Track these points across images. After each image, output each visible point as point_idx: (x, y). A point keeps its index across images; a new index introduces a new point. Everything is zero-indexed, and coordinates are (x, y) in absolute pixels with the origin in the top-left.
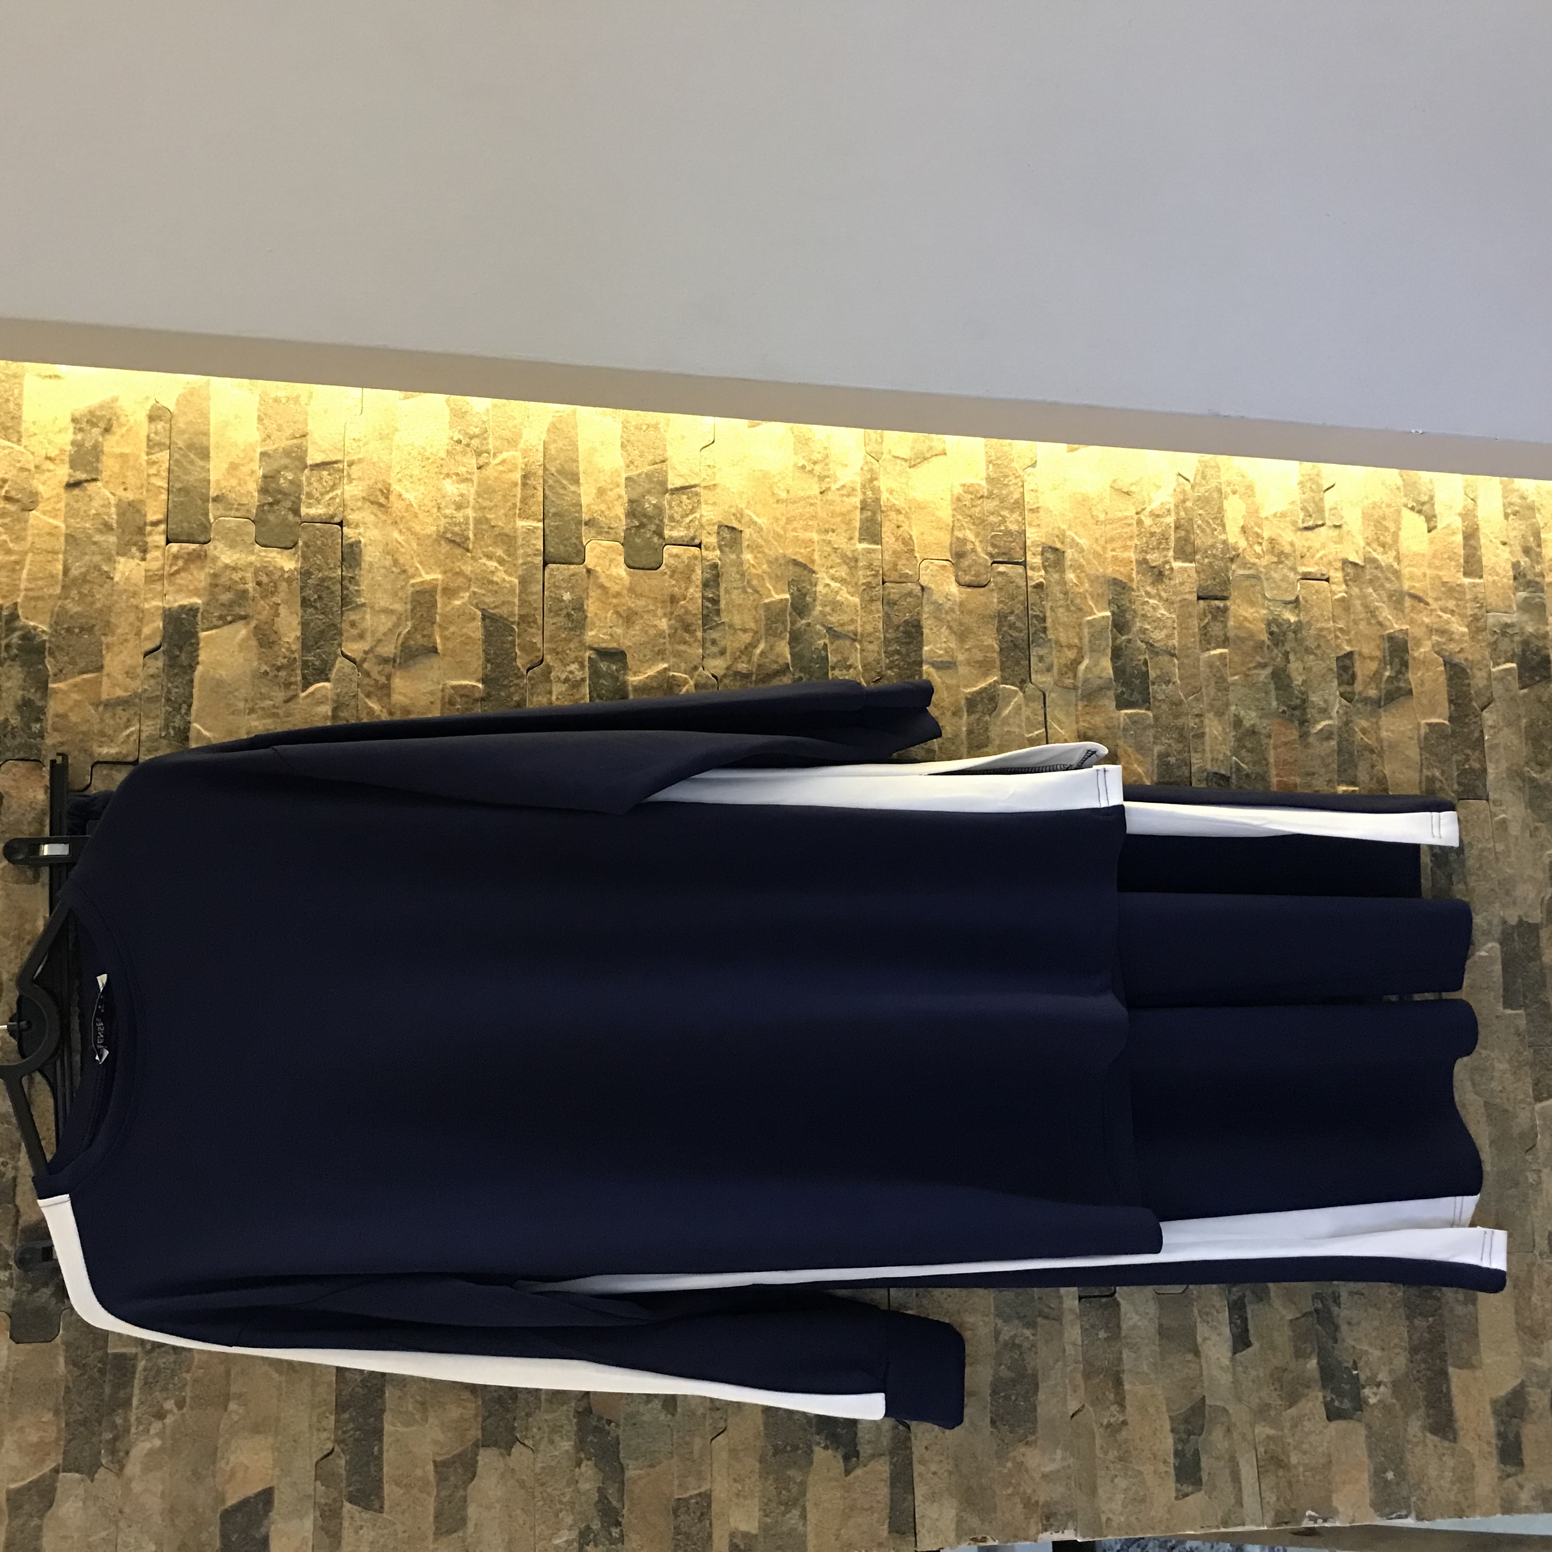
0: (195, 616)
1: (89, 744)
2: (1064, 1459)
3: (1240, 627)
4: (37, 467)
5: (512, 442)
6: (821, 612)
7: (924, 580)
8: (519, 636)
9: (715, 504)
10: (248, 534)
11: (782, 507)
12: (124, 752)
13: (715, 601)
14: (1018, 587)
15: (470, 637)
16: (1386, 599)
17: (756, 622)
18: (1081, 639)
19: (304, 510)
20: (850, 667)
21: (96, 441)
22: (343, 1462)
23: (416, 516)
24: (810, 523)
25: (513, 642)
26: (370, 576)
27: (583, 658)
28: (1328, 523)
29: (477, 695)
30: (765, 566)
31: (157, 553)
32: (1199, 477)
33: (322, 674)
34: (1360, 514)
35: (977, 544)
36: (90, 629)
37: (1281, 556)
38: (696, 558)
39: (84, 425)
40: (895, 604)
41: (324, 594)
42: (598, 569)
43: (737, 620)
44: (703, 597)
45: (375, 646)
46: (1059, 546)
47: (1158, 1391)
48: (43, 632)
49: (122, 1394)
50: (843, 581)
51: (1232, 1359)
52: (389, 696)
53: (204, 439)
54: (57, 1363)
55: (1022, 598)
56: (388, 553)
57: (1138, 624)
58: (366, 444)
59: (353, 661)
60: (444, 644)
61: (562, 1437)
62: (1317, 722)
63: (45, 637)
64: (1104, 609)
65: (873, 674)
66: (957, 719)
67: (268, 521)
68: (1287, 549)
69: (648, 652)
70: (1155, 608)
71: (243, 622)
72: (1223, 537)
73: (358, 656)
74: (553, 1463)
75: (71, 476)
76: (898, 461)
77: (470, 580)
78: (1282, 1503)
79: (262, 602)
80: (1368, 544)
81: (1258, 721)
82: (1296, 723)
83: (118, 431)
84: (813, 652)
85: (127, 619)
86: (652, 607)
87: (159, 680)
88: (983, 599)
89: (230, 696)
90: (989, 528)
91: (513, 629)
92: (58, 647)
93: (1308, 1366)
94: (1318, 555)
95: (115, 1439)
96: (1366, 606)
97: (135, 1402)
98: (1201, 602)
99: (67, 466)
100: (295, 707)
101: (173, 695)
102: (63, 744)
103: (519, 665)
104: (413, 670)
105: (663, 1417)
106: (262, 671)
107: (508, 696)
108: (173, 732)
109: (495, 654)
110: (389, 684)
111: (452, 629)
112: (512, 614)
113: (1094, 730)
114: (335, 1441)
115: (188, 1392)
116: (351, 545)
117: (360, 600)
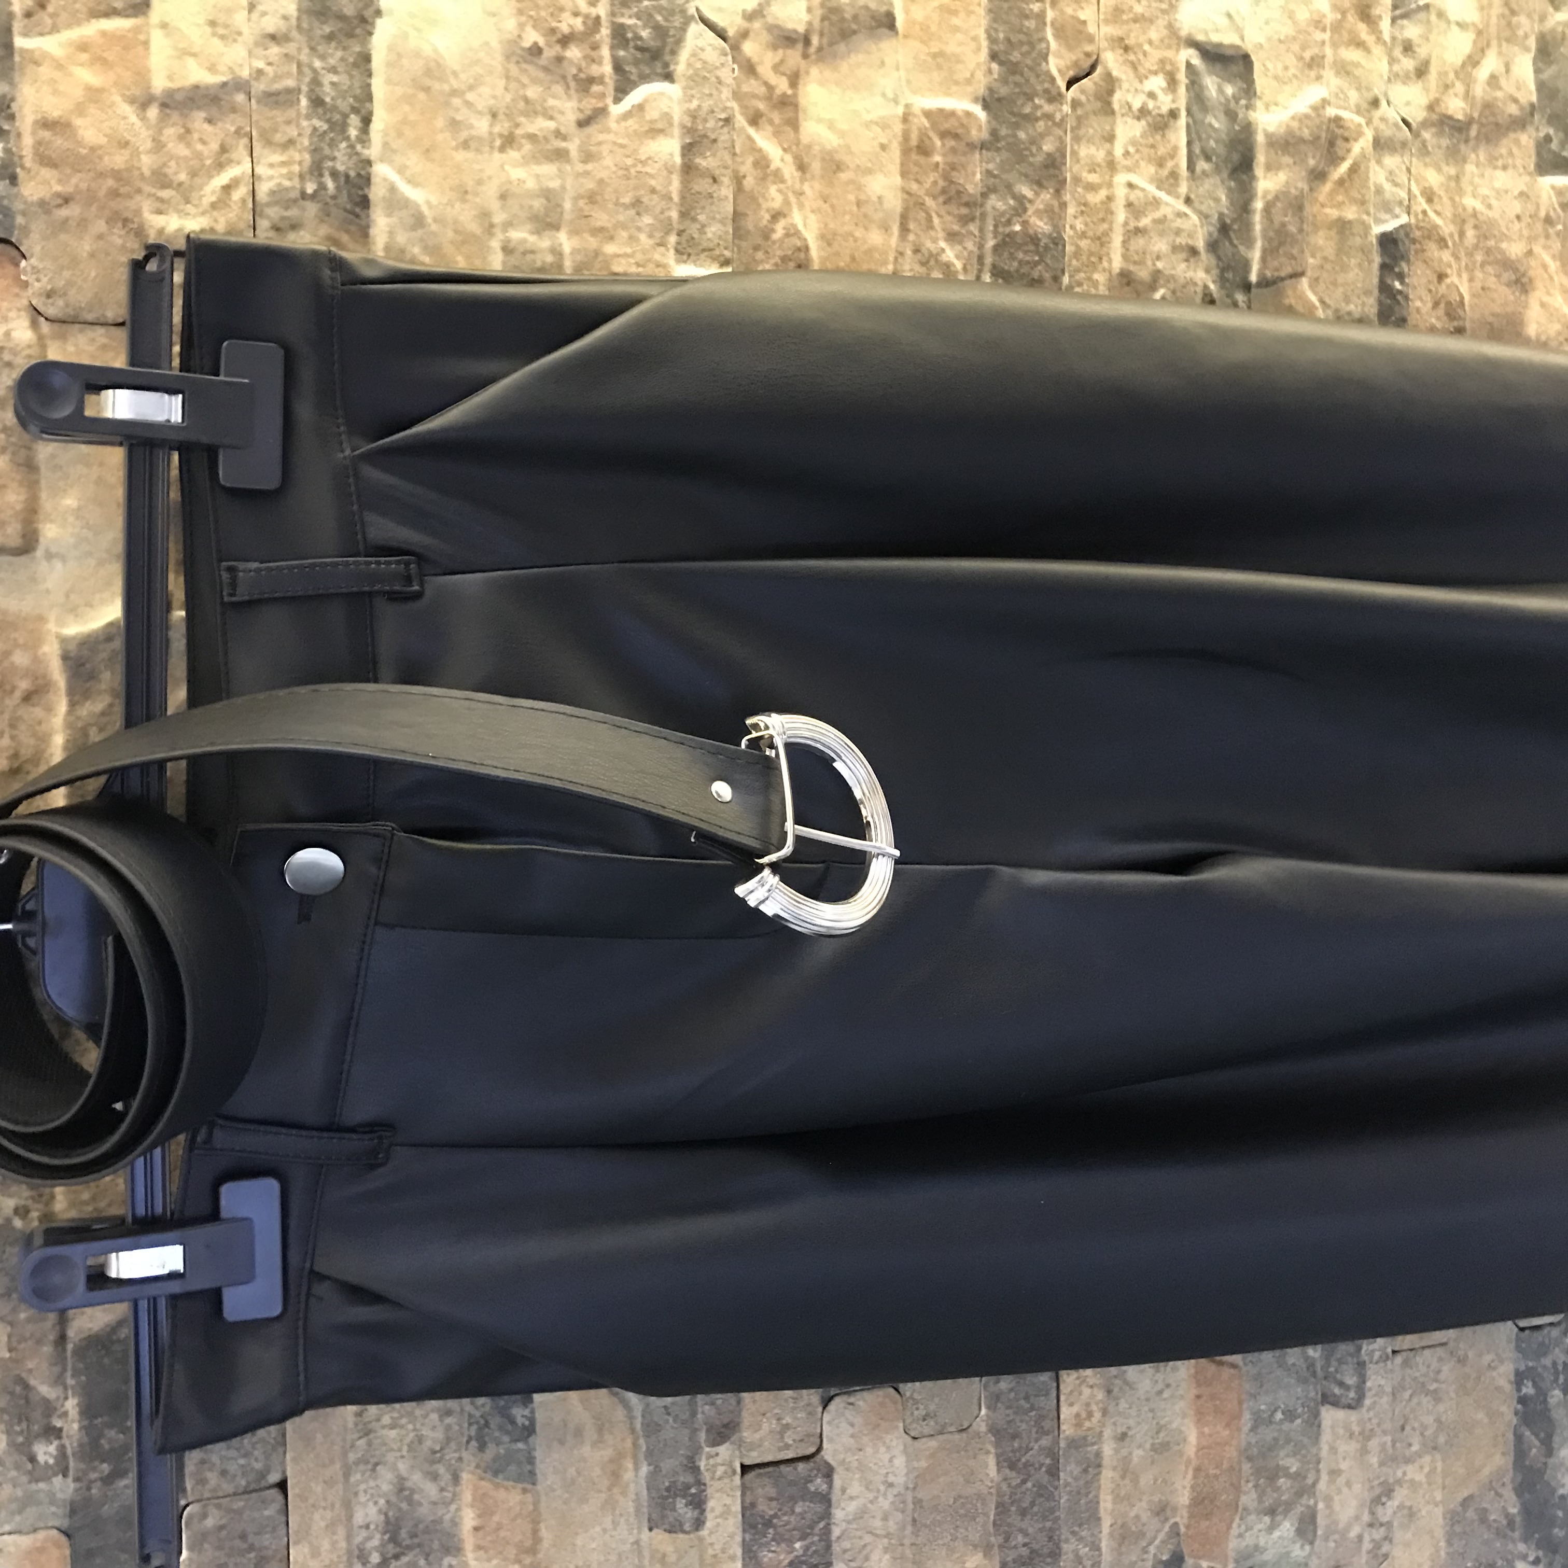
1: (131, 204)
8: (1054, 4)
12: (221, 226)
17: (1483, 9)
25: (1041, 16)
27: (1175, 64)
29: (974, 135)
33: (656, 60)
52: (794, 124)
59: (721, 34)
60: (908, 10)
69: (1291, 61)
73: (732, 24)
87: (291, 48)
89: (456, 101)
100: (601, 137)
101: (327, 88)
102: (66, 200)
103: (1055, 72)
104: (844, 67)
105: (1299, 1552)
106: (527, 44)
107: (1033, 142)
108: (330, 184)
109: (1008, 40)
110: (795, 95)
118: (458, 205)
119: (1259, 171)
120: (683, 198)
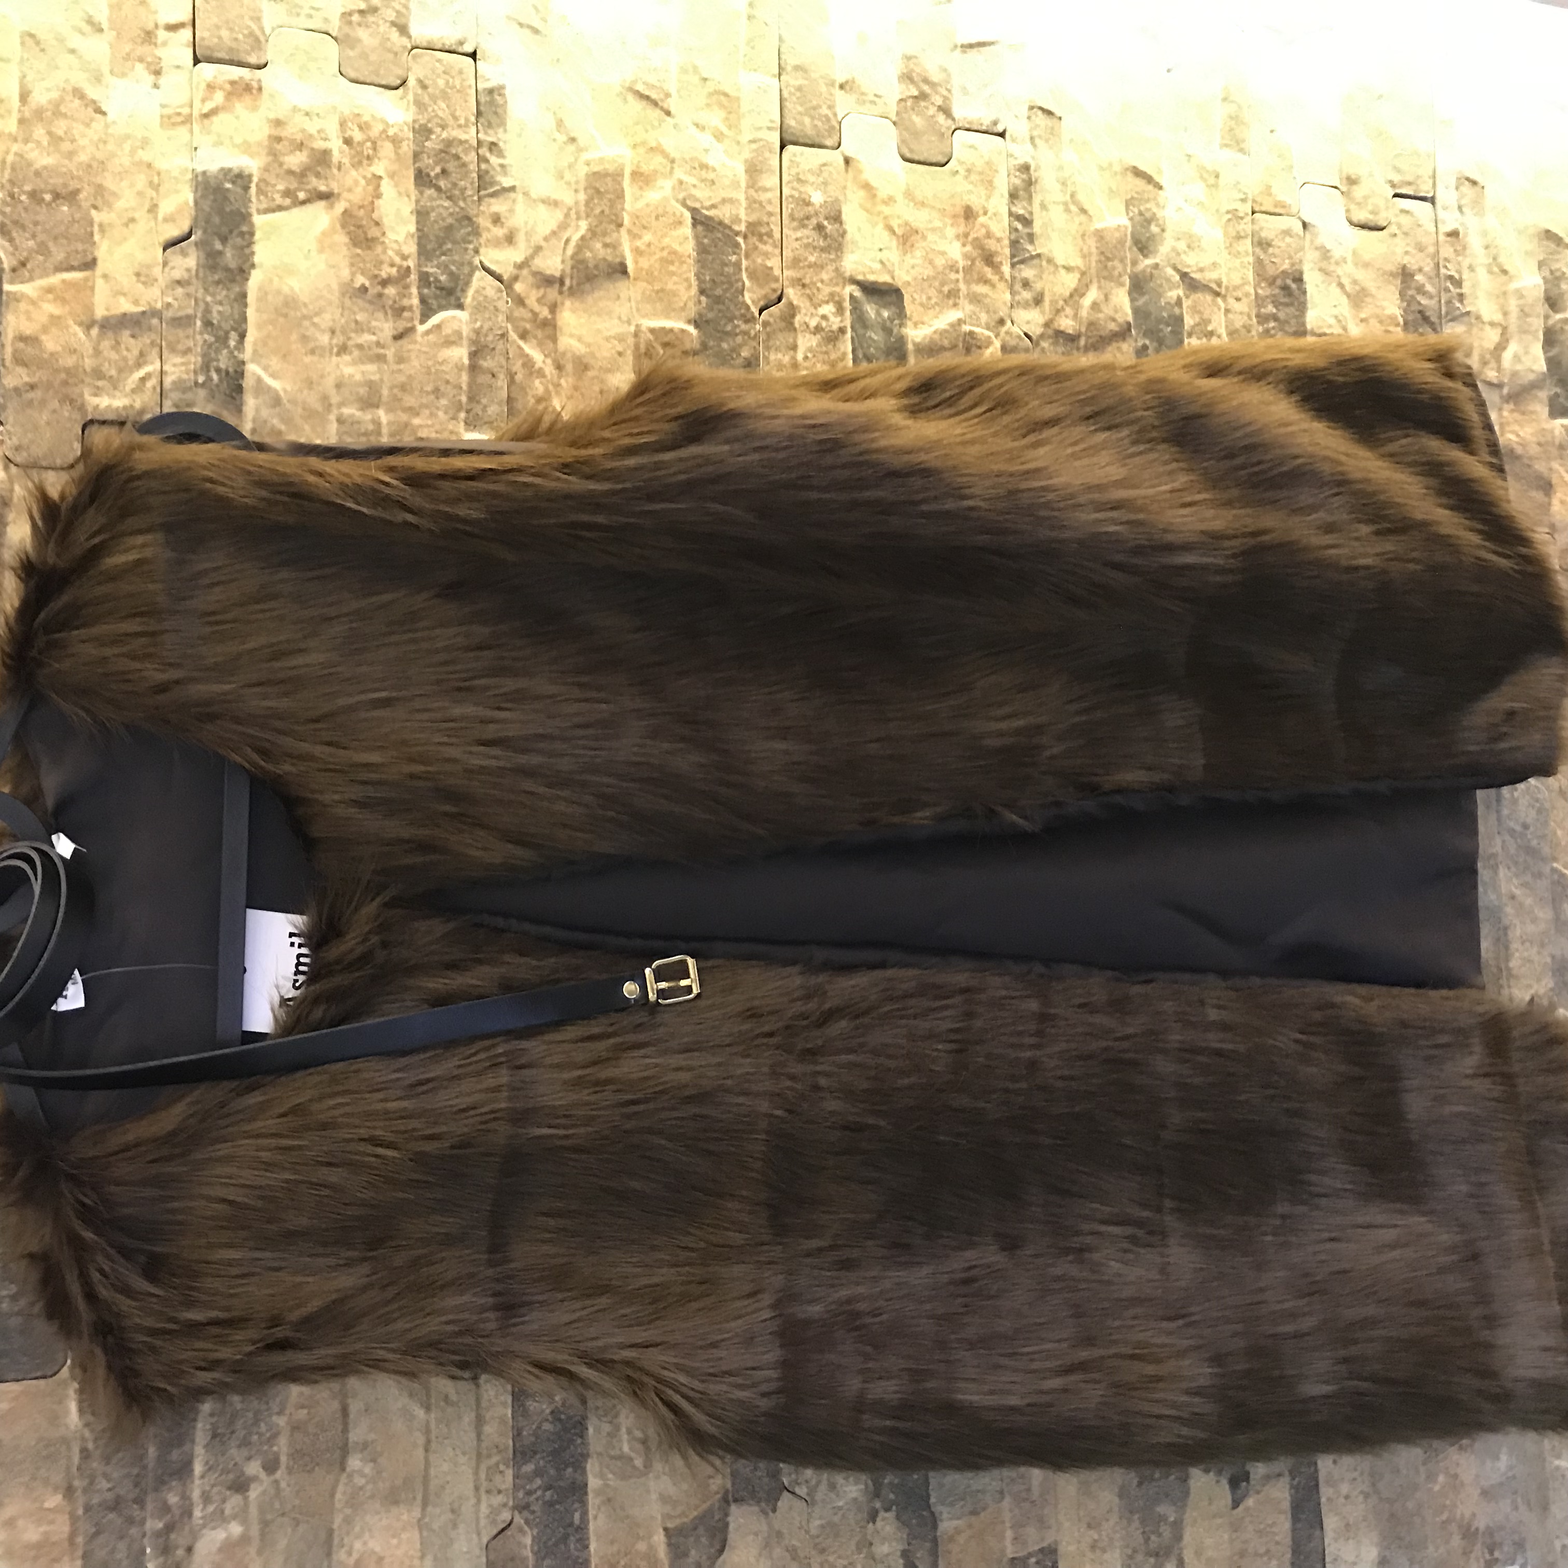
0: (246, 188)
1: (77, 390)
6: (1174, 249)
7: (1307, 214)
8: (747, 256)
9: (1023, 72)
10: (326, 58)
12: (138, 405)
13: (1027, 222)
14: (1427, 233)
15: (674, 253)
17: (1084, 257)
18: (1506, 314)
19: (415, 29)
22: (528, 1541)
23: (589, 52)
25: (738, 265)
26: (521, 143)
27: (841, 296)
29: (688, 346)
30: (1095, 174)
31: (179, 78)
33: (451, 296)
35: (1373, 166)
36: (72, 197)
38: (999, 153)
40: (1269, 245)
41: (451, 166)
42: (861, 158)
43: (1057, 252)
44: (1011, 214)
45: (532, 257)
46: (1477, 176)
49: (175, 1455)
50: (1199, 205)
52: (554, 340)
54: (67, 1412)
55: (1431, 249)
56: (548, 110)
59: (499, 278)
60: (636, 261)
64: (1534, 274)
67: (359, 40)
69: (933, 292)
71: (322, 204)
73: (506, 272)
74: (836, 1519)
77: (673, 161)
79: (354, 173)
84: (1163, 309)
86: (938, 224)
87: (191, 289)
88: (1382, 248)
89: (306, 323)
90: (1389, 144)
91: (737, 245)
92: (16, 223)
95: (169, 1528)
97: (198, 1468)
100: (411, 347)
101: (215, 314)
102: (32, 387)
103: (749, 302)
104: (590, 299)
106: (357, 285)
107: (733, 350)
108: (215, 377)
109: (713, 281)
110: (554, 319)
111: (647, 237)
112: (737, 220)
113: (1523, 445)
114: (515, 1508)
115: (282, 1446)
116: (491, 91)
117: (506, 182)
118: (305, 392)
120: (470, 386)
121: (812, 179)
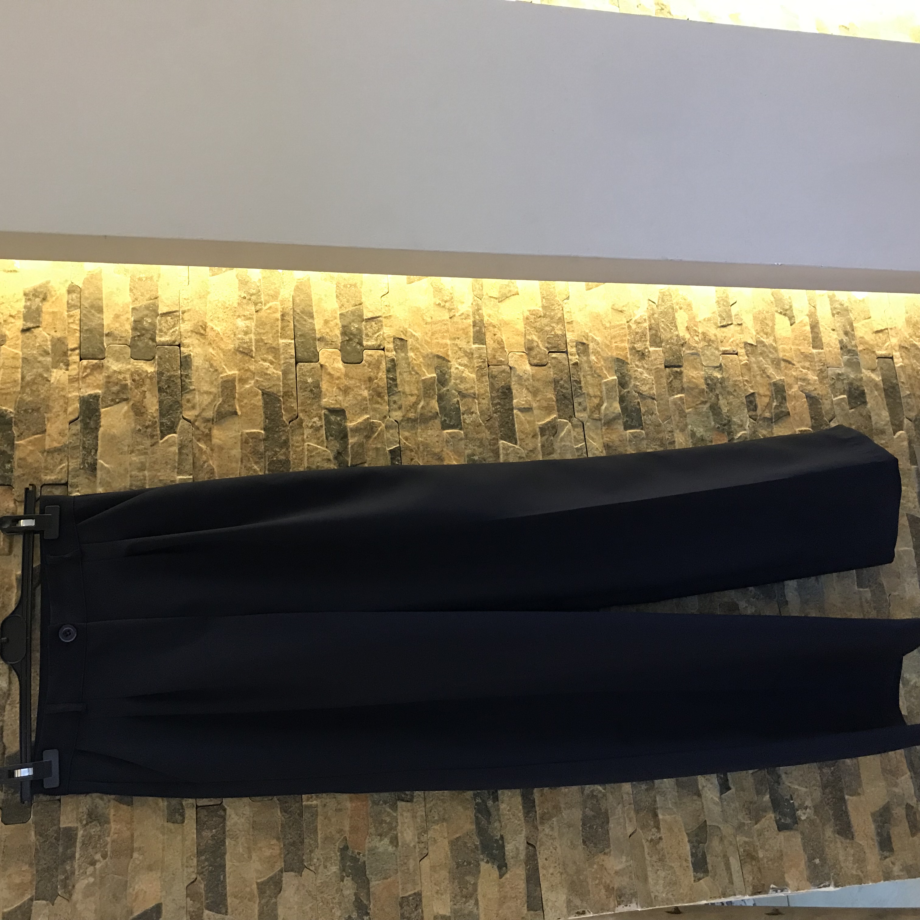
0: (98, 400)
1: (39, 474)
2: (627, 861)
3: (690, 382)
4: (5, 321)
5: (275, 297)
6: (454, 383)
7: (511, 363)
8: (284, 403)
9: (391, 326)
10: (126, 353)
11: (429, 327)
12: (59, 478)
13: (394, 380)
14: (564, 365)
15: (255, 405)
16: (770, 363)
17: (418, 390)
18: (601, 392)
19: (158, 339)
20: (472, 413)
21: (38, 305)
22: (202, 886)
23: (222, 339)
24: (445, 334)
25: (280, 407)
26: (197, 373)
27: (320, 414)
28: (734, 323)
29: (261, 437)
30: (421, 359)
31: (75, 366)
32: (660, 301)
33: (172, 429)
34: (752, 318)
35: (540, 342)
36: (38, 410)
37: (710, 342)
38: (382, 356)
39: (31, 297)
40: (496, 377)
41: (171, 385)
42: (327, 364)
43: (407, 389)
44: (387, 378)
45: (201, 412)
46: (585, 341)
47: (679, 818)
48: (11, 412)
49: (69, 851)
50: (465, 366)
51: (720, 798)
52: (211, 440)
53: (100, 302)
54: (31, 835)
55: (566, 371)
56: (207, 361)
57: (633, 383)
58: (192, 301)
59: (189, 421)
60: (241, 410)
61: (331, 864)
62: (738, 432)
63: (12, 415)
64: (613, 375)
65: (486, 416)
66: (534, 440)
67: (138, 345)
68: (713, 338)
69: (357, 409)
70: (641, 374)
71: (125, 402)
72: (676, 333)
73: (192, 418)
74: (327, 880)
75: (24, 325)
76: (492, 299)
77: (254, 374)
78: (756, 880)
79: (136, 391)
80: (758, 333)
81: (704, 434)
82: (726, 433)
83: (51, 300)
84: (451, 406)
85: (59, 403)
86: (358, 384)
87: (79, 436)
88: (545, 372)
89: (119, 444)
90: (546, 333)
91: (280, 400)
92: (19, 420)
93: (764, 799)
94: (731, 341)
95: (67, 878)
96: (759, 367)
97: (77, 855)
98: (667, 369)
99: (22, 320)
100: (157, 448)
101: (87, 444)
102: (24, 475)
103: (285, 420)
104: (224, 425)
105: (391, 849)
106: (137, 429)
107: (279, 437)
108: (87, 466)
109: (270, 414)
110: (210, 433)
111: (245, 401)
112: (279, 391)
113: (613, 442)
114: (197, 873)
115: (109, 848)
116: (186, 357)
117: (192, 387)
118: (119, 467)
119: (349, 438)
120: (179, 459)
121: (308, 374)
